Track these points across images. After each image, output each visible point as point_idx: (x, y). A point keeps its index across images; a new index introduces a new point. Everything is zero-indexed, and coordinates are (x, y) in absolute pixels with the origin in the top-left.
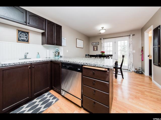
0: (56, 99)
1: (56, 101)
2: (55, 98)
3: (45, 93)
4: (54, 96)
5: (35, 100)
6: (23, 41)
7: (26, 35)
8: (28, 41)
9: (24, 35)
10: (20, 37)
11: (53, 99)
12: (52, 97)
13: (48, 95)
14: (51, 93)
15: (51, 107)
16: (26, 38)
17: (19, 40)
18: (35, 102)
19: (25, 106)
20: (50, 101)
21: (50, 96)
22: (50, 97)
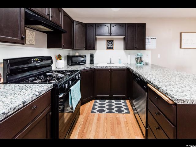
0: (127, 111)
1: (126, 113)
2: (127, 109)
3: (122, 100)
4: (127, 106)
5: (113, 101)
6: (110, 48)
7: (112, 43)
8: (113, 48)
9: (110, 43)
10: (108, 45)
11: (125, 109)
12: (125, 107)
13: (123, 102)
14: (127, 103)
15: (120, 114)
16: (112, 45)
17: (107, 48)
18: (113, 102)
19: (107, 101)
20: (122, 109)
21: (124, 104)
22: (124, 106)
